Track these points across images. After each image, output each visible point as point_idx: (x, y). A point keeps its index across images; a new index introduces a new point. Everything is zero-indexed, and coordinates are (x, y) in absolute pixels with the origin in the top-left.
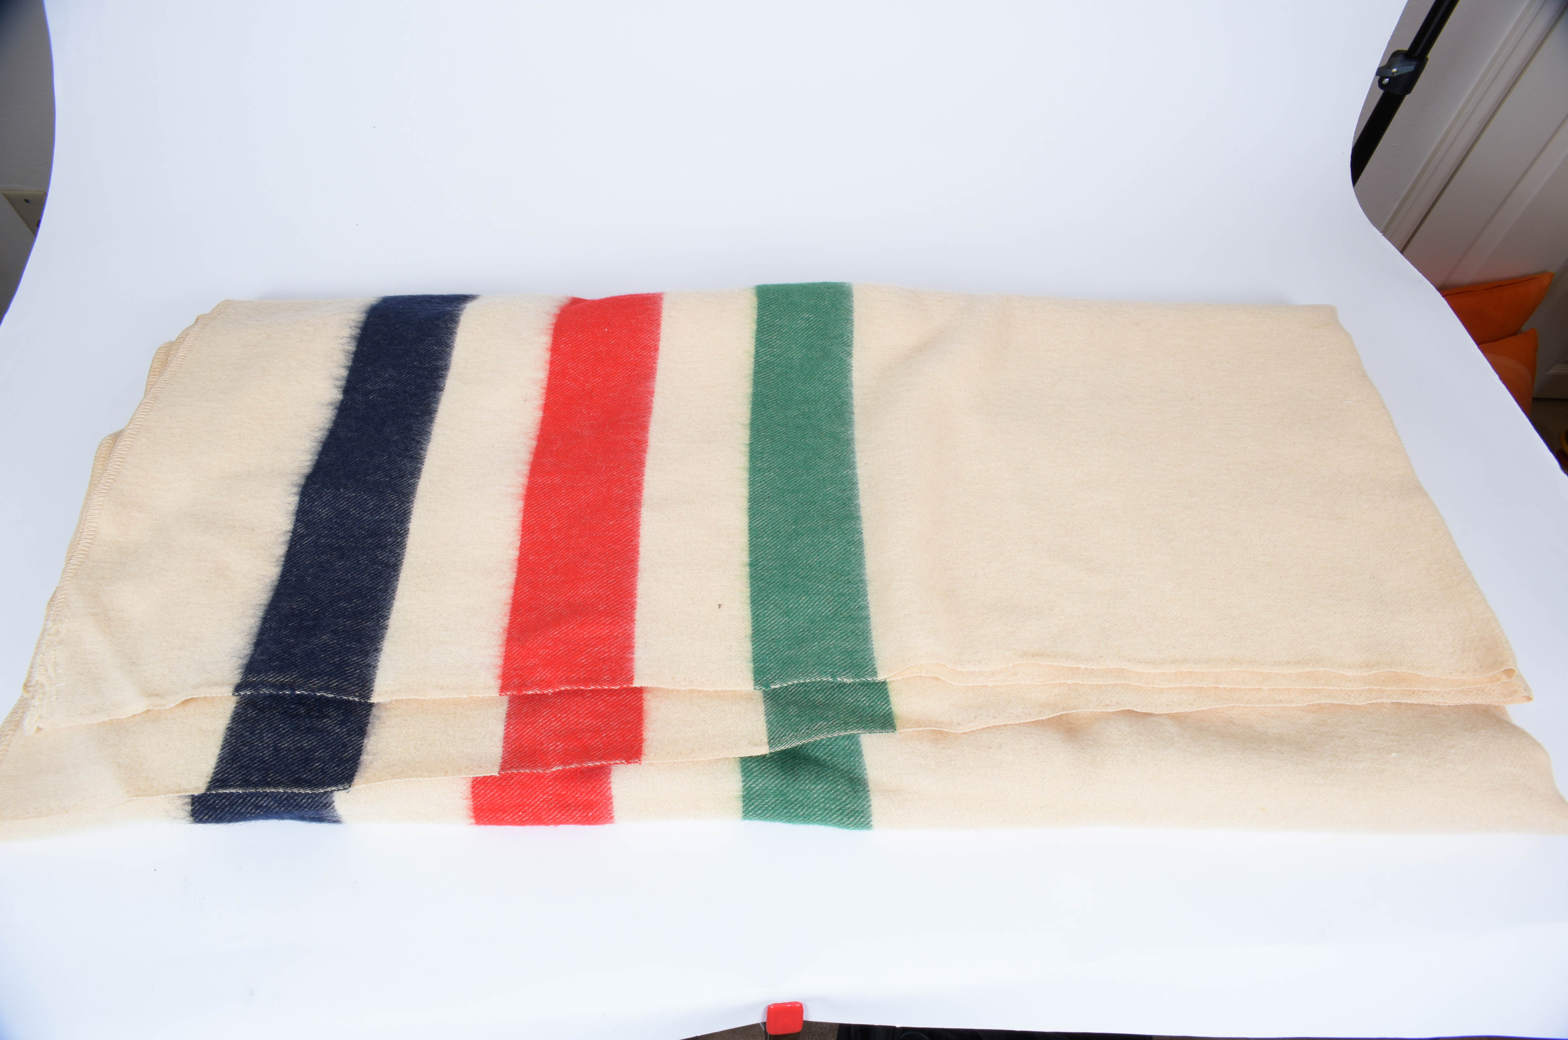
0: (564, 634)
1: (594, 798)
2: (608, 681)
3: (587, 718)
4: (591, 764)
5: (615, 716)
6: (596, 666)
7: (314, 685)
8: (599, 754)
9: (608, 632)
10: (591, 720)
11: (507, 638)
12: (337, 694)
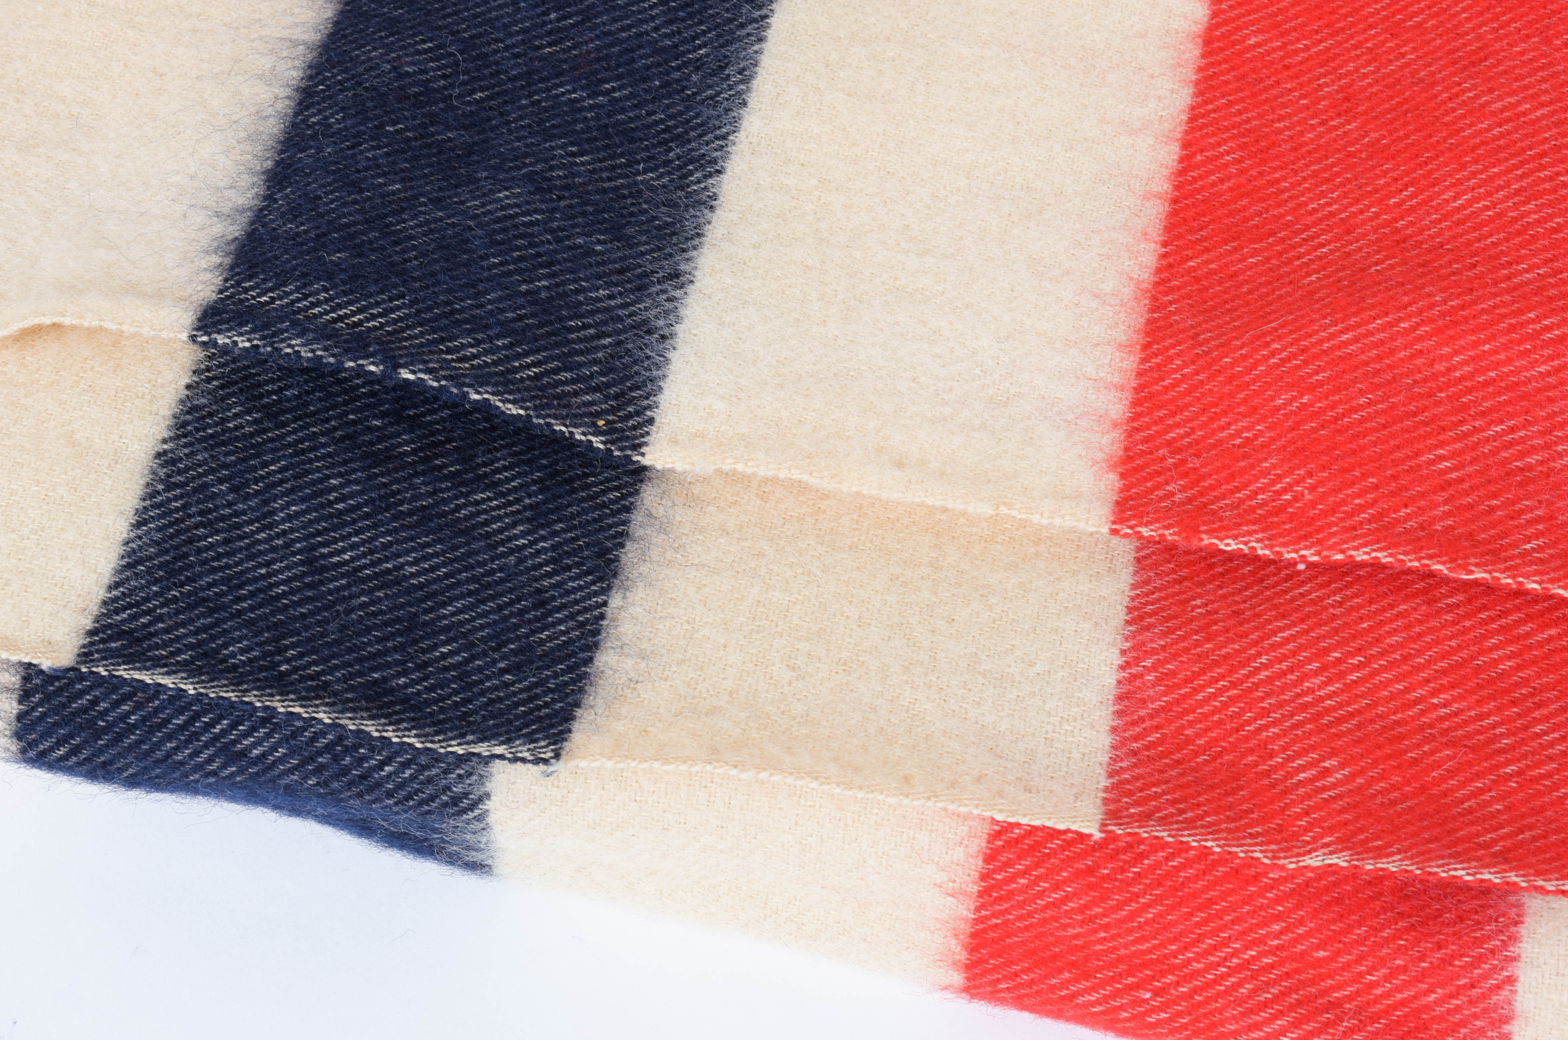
0: (1375, 345)
2: (1541, 561)
3: (1443, 689)
4: (1462, 873)
5: (1551, 701)
6: (1495, 496)
7: (460, 360)
8: (1494, 842)
9: (1548, 374)
10: (1455, 699)
11: (1150, 322)
12: (536, 408)
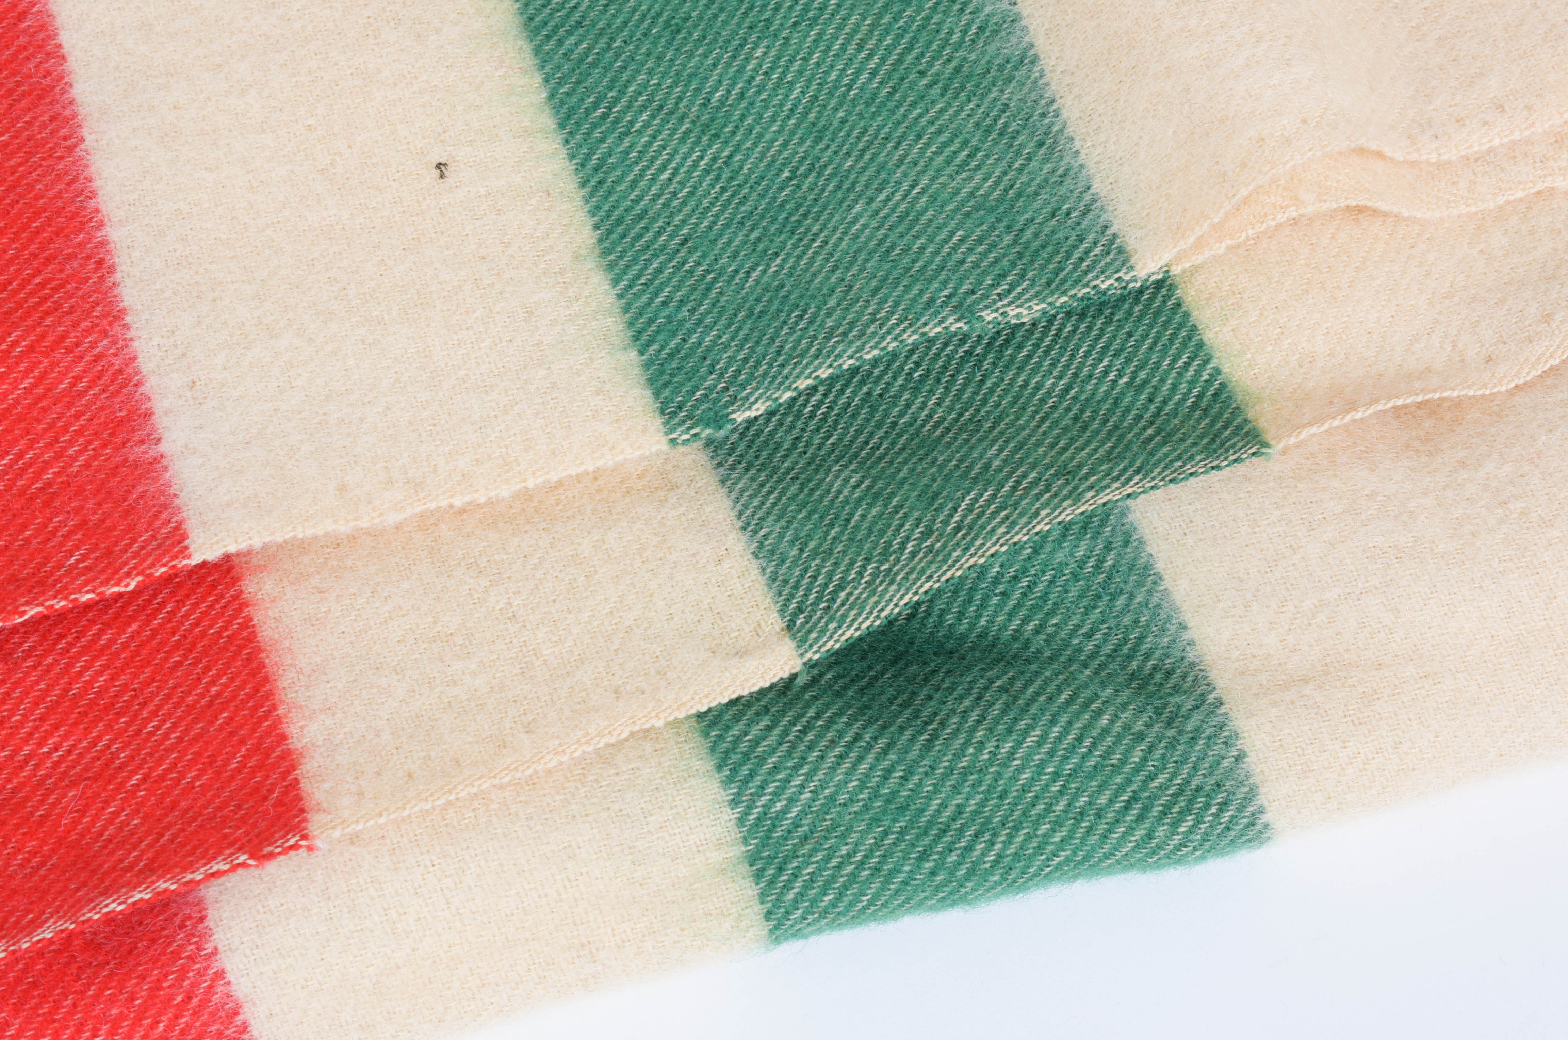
1: (169, 1028)
2: (88, 569)
3: (49, 734)
4: (115, 906)
5: (154, 694)
6: (24, 527)
8: (138, 859)
9: (34, 386)
10: (65, 737)
